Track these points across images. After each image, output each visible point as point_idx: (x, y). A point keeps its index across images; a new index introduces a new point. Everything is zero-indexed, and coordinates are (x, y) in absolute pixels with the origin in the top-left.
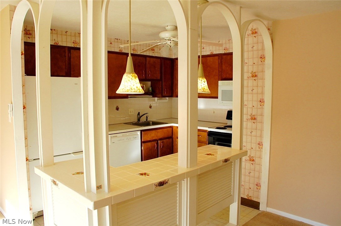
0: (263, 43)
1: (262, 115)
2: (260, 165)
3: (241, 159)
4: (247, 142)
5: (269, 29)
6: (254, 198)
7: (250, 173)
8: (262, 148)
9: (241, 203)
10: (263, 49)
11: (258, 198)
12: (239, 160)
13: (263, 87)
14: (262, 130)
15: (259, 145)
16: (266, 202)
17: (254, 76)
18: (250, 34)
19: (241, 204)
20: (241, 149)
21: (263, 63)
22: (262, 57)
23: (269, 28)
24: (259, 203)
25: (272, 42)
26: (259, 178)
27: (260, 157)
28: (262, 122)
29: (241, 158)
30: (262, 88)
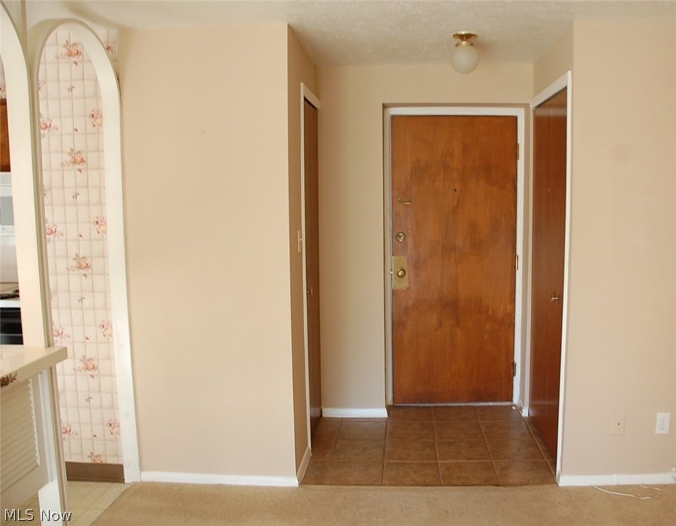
0: (96, 80)
1: (103, 256)
2: (111, 375)
3: (52, 372)
4: (72, 325)
5: (108, 48)
6: (108, 458)
7: (89, 399)
8: (111, 336)
9: (67, 476)
10: (97, 95)
11: (117, 456)
12: (46, 374)
13: (101, 188)
14: (106, 293)
15: (103, 330)
16: (138, 460)
17: (78, 160)
18: (61, 54)
19: (68, 480)
20: (49, 346)
21: (98, 129)
22: (95, 116)
23: (110, 45)
24: (121, 467)
25: (118, 79)
26: (113, 407)
27: (109, 358)
28: (104, 274)
29: (51, 369)
30: (100, 191)
